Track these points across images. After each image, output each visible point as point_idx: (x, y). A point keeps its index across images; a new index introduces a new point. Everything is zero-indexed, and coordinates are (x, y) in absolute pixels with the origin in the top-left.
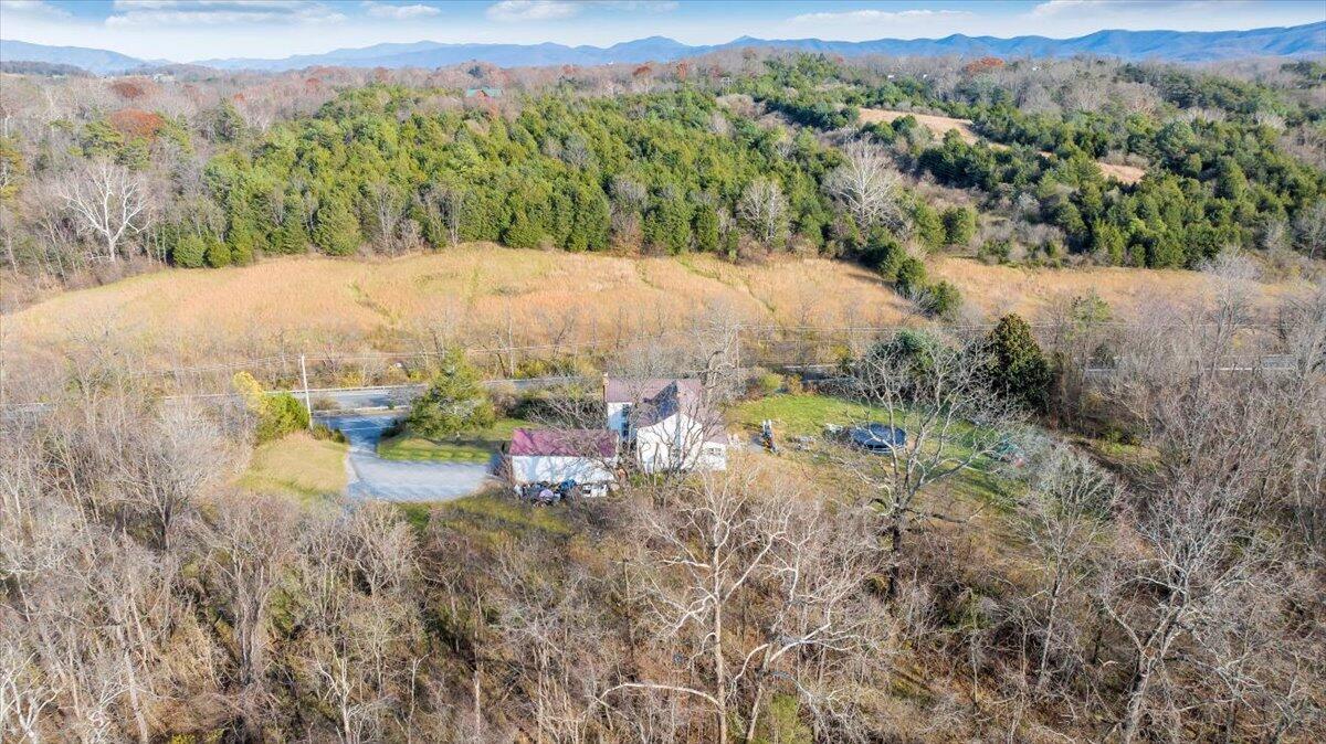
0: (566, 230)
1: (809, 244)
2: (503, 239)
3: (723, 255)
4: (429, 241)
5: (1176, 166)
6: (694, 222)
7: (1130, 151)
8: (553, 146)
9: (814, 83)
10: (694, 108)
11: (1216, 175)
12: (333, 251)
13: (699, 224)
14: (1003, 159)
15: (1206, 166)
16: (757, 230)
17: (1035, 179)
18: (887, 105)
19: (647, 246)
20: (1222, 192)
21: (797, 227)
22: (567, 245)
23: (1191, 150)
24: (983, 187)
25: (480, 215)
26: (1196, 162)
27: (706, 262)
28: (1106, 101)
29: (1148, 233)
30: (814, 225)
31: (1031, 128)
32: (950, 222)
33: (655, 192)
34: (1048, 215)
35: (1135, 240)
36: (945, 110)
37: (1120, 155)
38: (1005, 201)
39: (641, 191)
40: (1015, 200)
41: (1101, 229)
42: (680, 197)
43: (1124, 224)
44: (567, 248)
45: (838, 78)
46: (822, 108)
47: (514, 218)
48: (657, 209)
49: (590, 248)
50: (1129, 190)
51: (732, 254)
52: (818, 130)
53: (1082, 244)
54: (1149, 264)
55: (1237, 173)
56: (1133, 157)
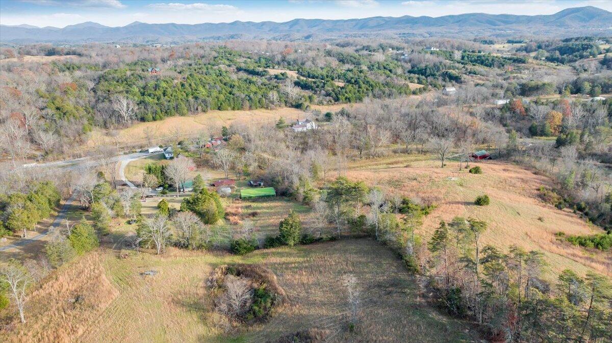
0: (233, 106)
1: (283, 105)
2: (219, 109)
3: (267, 108)
4: (205, 111)
5: (349, 82)
6: (259, 102)
7: (339, 79)
11: (358, 83)
12: (183, 115)
14: (315, 83)
15: (355, 81)
16: (272, 102)
17: (323, 87)
19: (250, 108)
20: (360, 87)
21: (280, 101)
22: (233, 109)
23: (352, 78)
24: (312, 90)
25: (212, 104)
26: (353, 81)
27: (263, 110)
29: (348, 97)
30: (283, 101)
31: (315, 74)
32: (310, 98)
34: (328, 95)
35: (346, 98)
36: (287, 68)
37: (337, 80)
38: (318, 92)
40: (320, 92)
41: (340, 97)
43: (344, 95)
46: (255, 70)
47: (221, 104)
49: (238, 109)
50: (342, 88)
51: (269, 108)
52: (260, 76)
53: (337, 100)
54: (350, 102)
55: (361, 83)
56: (340, 80)
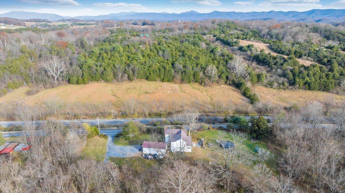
0: (163, 77)
1: (223, 81)
2: (147, 78)
3: (201, 84)
4: (130, 79)
5: (320, 61)
6: (194, 75)
7: (309, 56)
8: (161, 53)
9: (230, 31)
10: (198, 40)
11: (330, 64)
12: (107, 81)
13: (195, 76)
14: (275, 58)
15: (328, 61)
16: (209, 77)
17: (282, 65)
18: (248, 39)
19: (182, 81)
20: (331, 70)
21: (220, 77)
22: (163, 80)
23: (325, 57)
24: (269, 66)
25: (142, 73)
26: (325, 60)
27: (196, 85)
28: (306, 38)
29: (309, 81)
30: (224, 76)
31: (283, 49)
32: (259, 76)
33: (185, 67)
34: (284, 75)
35: (306, 83)
36: (262, 41)
37: (305, 57)
38: (274, 70)
39: (181, 67)
40: (276, 70)
41: (297, 80)
42: (191, 69)
43: (303, 78)
44: (162, 81)
45: (236, 29)
46: (230, 40)
47: (150, 74)
48: (185, 72)
49: (168, 81)
50: (306, 68)
51: (203, 84)
52: (229, 47)
53: (292, 83)
54: (309, 89)
55: (336, 65)
56: (309, 58)
